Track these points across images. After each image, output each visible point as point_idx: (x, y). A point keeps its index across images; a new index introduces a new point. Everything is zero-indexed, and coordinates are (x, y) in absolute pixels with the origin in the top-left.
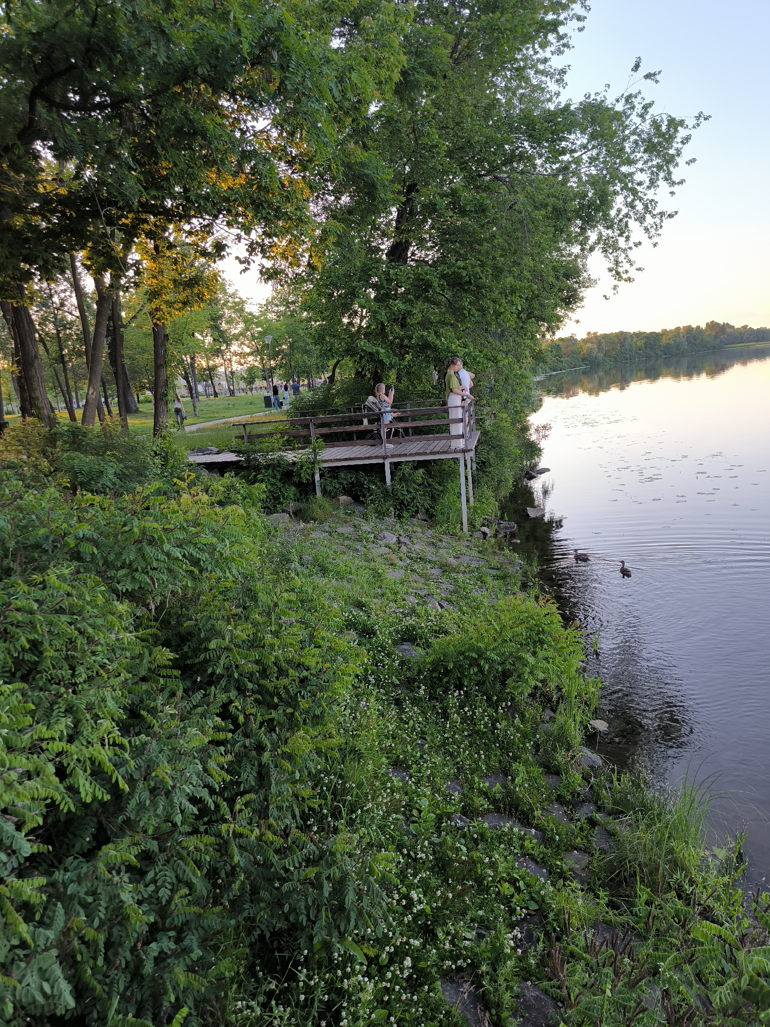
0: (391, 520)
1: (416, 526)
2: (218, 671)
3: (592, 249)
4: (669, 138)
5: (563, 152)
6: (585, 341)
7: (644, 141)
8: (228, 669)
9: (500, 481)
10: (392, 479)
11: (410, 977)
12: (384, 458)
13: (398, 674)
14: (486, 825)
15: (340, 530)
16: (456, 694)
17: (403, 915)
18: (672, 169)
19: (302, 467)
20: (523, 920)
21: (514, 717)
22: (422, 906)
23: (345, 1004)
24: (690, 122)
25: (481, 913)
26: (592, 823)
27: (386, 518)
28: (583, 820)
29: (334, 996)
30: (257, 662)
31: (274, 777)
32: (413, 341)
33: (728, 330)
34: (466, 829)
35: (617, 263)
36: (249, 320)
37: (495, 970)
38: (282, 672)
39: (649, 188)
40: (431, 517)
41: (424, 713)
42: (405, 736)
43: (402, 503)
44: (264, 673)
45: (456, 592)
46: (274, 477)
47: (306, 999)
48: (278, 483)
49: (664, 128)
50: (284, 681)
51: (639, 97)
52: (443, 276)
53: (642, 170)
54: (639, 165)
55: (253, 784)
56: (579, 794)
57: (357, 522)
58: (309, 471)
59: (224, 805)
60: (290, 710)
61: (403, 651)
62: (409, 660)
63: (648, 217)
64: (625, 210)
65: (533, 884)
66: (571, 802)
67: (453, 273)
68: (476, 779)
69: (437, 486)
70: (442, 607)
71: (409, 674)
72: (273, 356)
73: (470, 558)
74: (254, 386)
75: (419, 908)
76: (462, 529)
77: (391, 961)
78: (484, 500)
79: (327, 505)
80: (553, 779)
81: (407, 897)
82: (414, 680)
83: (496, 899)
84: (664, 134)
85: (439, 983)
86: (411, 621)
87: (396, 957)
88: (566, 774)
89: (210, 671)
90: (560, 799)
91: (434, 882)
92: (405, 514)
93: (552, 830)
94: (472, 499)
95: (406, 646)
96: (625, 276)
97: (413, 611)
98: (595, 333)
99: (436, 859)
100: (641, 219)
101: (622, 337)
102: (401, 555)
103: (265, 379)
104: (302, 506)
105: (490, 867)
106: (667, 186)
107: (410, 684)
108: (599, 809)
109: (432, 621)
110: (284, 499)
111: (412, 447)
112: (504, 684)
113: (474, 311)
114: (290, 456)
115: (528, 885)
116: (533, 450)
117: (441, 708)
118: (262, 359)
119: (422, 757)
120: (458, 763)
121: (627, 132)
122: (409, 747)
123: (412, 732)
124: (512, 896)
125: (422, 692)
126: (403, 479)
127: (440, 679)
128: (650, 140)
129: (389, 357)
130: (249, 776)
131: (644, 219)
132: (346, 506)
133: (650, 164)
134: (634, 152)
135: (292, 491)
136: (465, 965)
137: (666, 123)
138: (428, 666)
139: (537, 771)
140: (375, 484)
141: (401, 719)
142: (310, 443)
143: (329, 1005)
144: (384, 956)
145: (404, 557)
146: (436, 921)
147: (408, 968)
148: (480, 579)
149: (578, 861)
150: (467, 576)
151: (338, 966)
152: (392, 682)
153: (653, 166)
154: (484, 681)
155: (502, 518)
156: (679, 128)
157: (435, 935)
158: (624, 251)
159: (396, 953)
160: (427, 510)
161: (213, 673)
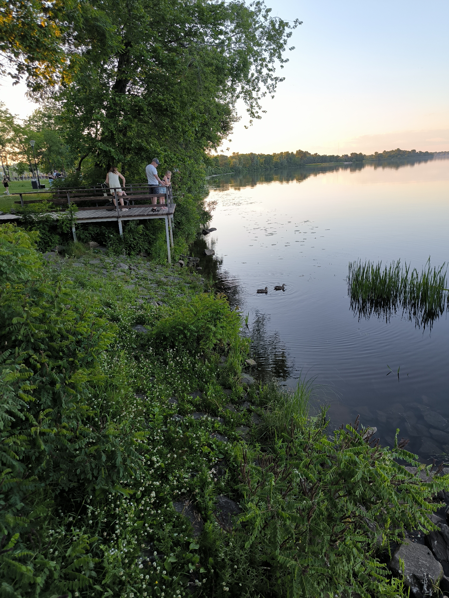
0: (123, 257)
1: (139, 259)
2: (20, 337)
3: (238, 97)
4: (280, 33)
5: (221, 32)
6: (232, 157)
7: (266, 32)
8: (26, 337)
9: (189, 234)
10: (123, 231)
11: (155, 502)
12: (118, 217)
13: (136, 342)
14: (193, 418)
15: (91, 262)
16: (171, 351)
17: (148, 470)
18: (281, 52)
19: (63, 222)
20: (216, 464)
21: (205, 361)
22: (160, 464)
23: (117, 522)
24: (292, 24)
25: (193, 463)
26: (249, 411)
27: (121, 256)
28: (245, 410)
29: (110, 519)
30: (46, 332)
31: (64, 398)
32: (132, 145)
33: (308, 155)
34: (181, 422)
35: (252, 107)
36: (17, 130)
37: (203, 491)
38: (63, 337)
39: (269, 62)
40: (148, 255)
41: (152, 363)
42: (142, 375)
43: (130, 246)
44: (51, 339)
45: (167, 296)
46: (44, 229)
47: (93, 523)
48: (47, 233)
49: (277, 26)
50: (66, 343)
51: (263, 5)
52: (150, 104)
53: (265, 50)
54: (264, 47)
55: (50, 404)
56: (242, 398)
57: (102, 258)
58: (68, 225)
59: (31, 417)
60: (71, 359)
61: (138, 329)
62: (142, 334)
63: (269, 80)
64: (256, 75)
65: (220, 445)
66: (237, 402)
67: (157, 102)
68: (186, 395)
69: (151, 236)
70: (159, 304)
71: (142, 342)
72: (37, 155)
73: (174, 278)
74: (24, 176)
75: (158, 465)
76: (168, 262)
77: (143, 496)
78: (180, 244)
79: (81, 247)
80: (228, 391)
81: (150, 460)
82: (145, 345)
83: (200, 456)
84: (277, 30)
85: (172, 503)
86: (141, 312)
87: (146, 492)
88: (235, 387)
89: (13, 338)
90: (232, 401)
91: (165, 451)
92: (133, 253)
93: (229, 417)
94: (172, 244)
95: (139, 327)
96: (256, 115)
97: (142, 307)
98: (238, 153)
99: (165, 439)
100: (265, 81)
101: (252, 157)
102: (132, 276)
103: (31, 171)
104: (64, 248)
105: (197, 440)
106: (279, 62)
107: (143, 347)
108: (253, 404)
109: (154, 312)
110: (52, 243)
111: (135, 211)
112: (198, 344)
113: (170, 129)
114: (55, 216)
115: (217, 446)
116: (207, 216)
117: (163, 359)
118: (28, 158)
119: (153, 386)
120: (174, 387)
121: (257, 25)
122: (145, 382)
123: (146, 374)
124: (209, 453)
125: (151, 351)
126: (130, 231)
127: (162, 343)
128: (269, 33)
129: (117, 155)
130: (46, 399)
131: (267, 82)
132: (94, 247)
133: (269, 48)
134: (260, 39)
135: (56, 238)
136: (186, 491)
137: (278, 23)
138: (154, 336)
139: (219, 388)
140: (112, 234)
141: (139, 367)
142: (68, 207)
143: (107, 524)
144: (139, 493)
145: (134, 277)
146: (168, 471)
147: (154, 497)
148: (180, 288)
149: (243, 431)
150: (173, 287)
151: (111, 502)
152: (132, 347)
153: (271, 49)
154: (187, 343)
155: (191, 256)
156: (286, 27)
157: (167, 479)
158: (256, 99)
159: (145, 491)
160: (146, 250)
161: (16, 340)
